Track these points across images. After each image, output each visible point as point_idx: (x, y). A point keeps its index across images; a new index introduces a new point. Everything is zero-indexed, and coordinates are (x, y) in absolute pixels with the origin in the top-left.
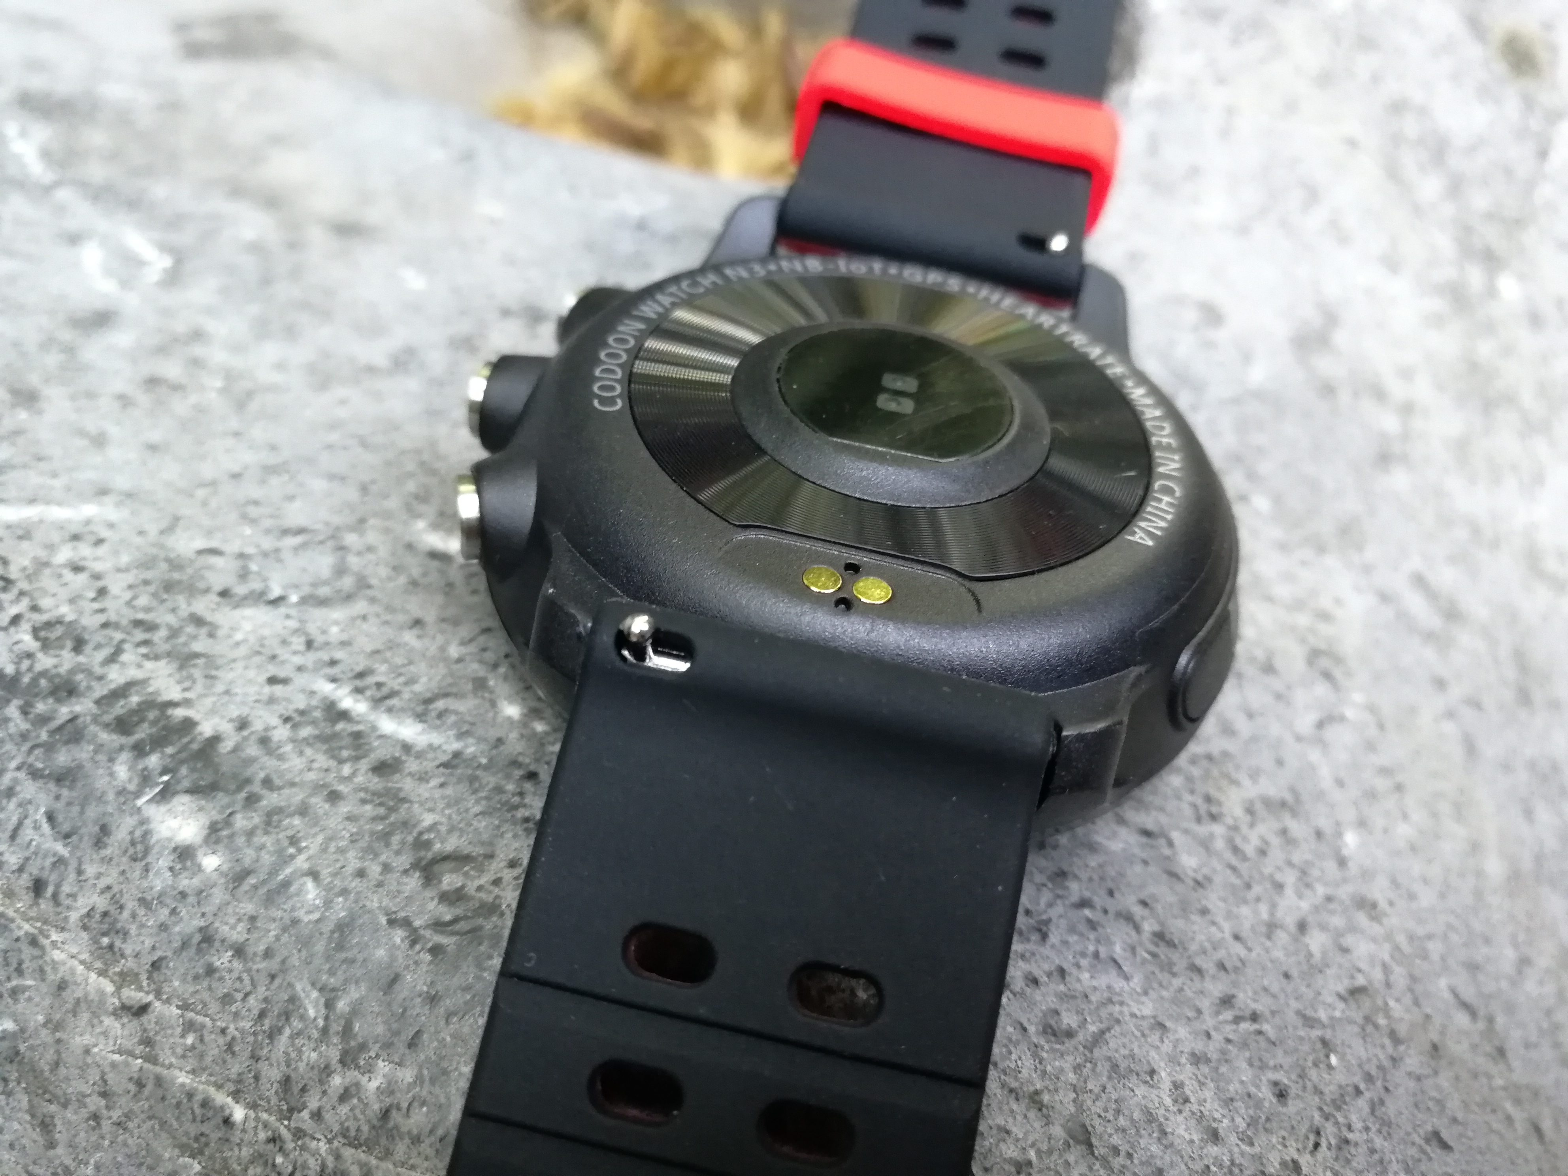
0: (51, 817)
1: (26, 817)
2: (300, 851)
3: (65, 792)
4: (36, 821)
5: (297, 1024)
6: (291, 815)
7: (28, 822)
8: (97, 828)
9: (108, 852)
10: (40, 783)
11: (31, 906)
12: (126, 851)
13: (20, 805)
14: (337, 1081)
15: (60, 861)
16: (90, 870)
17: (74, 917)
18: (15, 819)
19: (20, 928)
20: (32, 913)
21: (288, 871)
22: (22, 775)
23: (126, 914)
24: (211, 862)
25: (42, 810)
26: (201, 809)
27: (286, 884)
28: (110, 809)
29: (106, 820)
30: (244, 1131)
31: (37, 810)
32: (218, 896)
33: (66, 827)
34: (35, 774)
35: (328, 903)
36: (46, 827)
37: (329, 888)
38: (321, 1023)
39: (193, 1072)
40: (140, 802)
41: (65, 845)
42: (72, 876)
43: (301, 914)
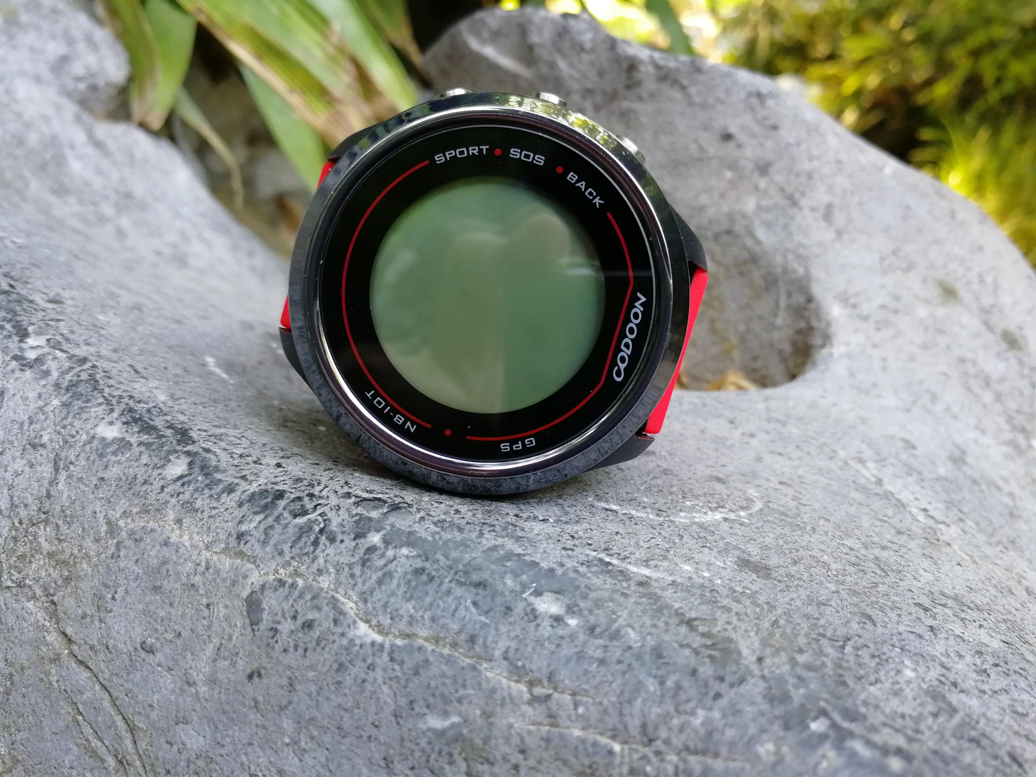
0: (475, 604)
1: (460, 604)
2: (619, 617)
3: (481, 591)
4: (466, 607)
5: (644, 695)
6: (607, 602)
7: (462, 607)
8: (503, 609)
9: (512, 619)
10: (464, 588)
11: (469, 651)
12: (523, 618)
13: (455, 599)
14: (676, 722)
15: (484, 625)
16: (503, 629)
17: (497, 653)
18: (453, 606)
19: (464, 662)
20: (471, 654)
21: (616, 625)
22: (453, 585)
23: (529, 649)
24: (573, 622)
25: (469, 601)
26: (558, 599)
27: (618, 631)
28: (508, 599)
29: (508, 604)
30: (622, 756)
31: (466, 601)
32: (582, 637)
33: (485, 608)
34: (461, 584)
35: (643, 639)
36: (473, 609)
37: (641, 632)
38: (659, 693)
39: (583, 729)
40: (525, 595)
41: (486, 618)
42: (493, 632)
43: (631, 643)
